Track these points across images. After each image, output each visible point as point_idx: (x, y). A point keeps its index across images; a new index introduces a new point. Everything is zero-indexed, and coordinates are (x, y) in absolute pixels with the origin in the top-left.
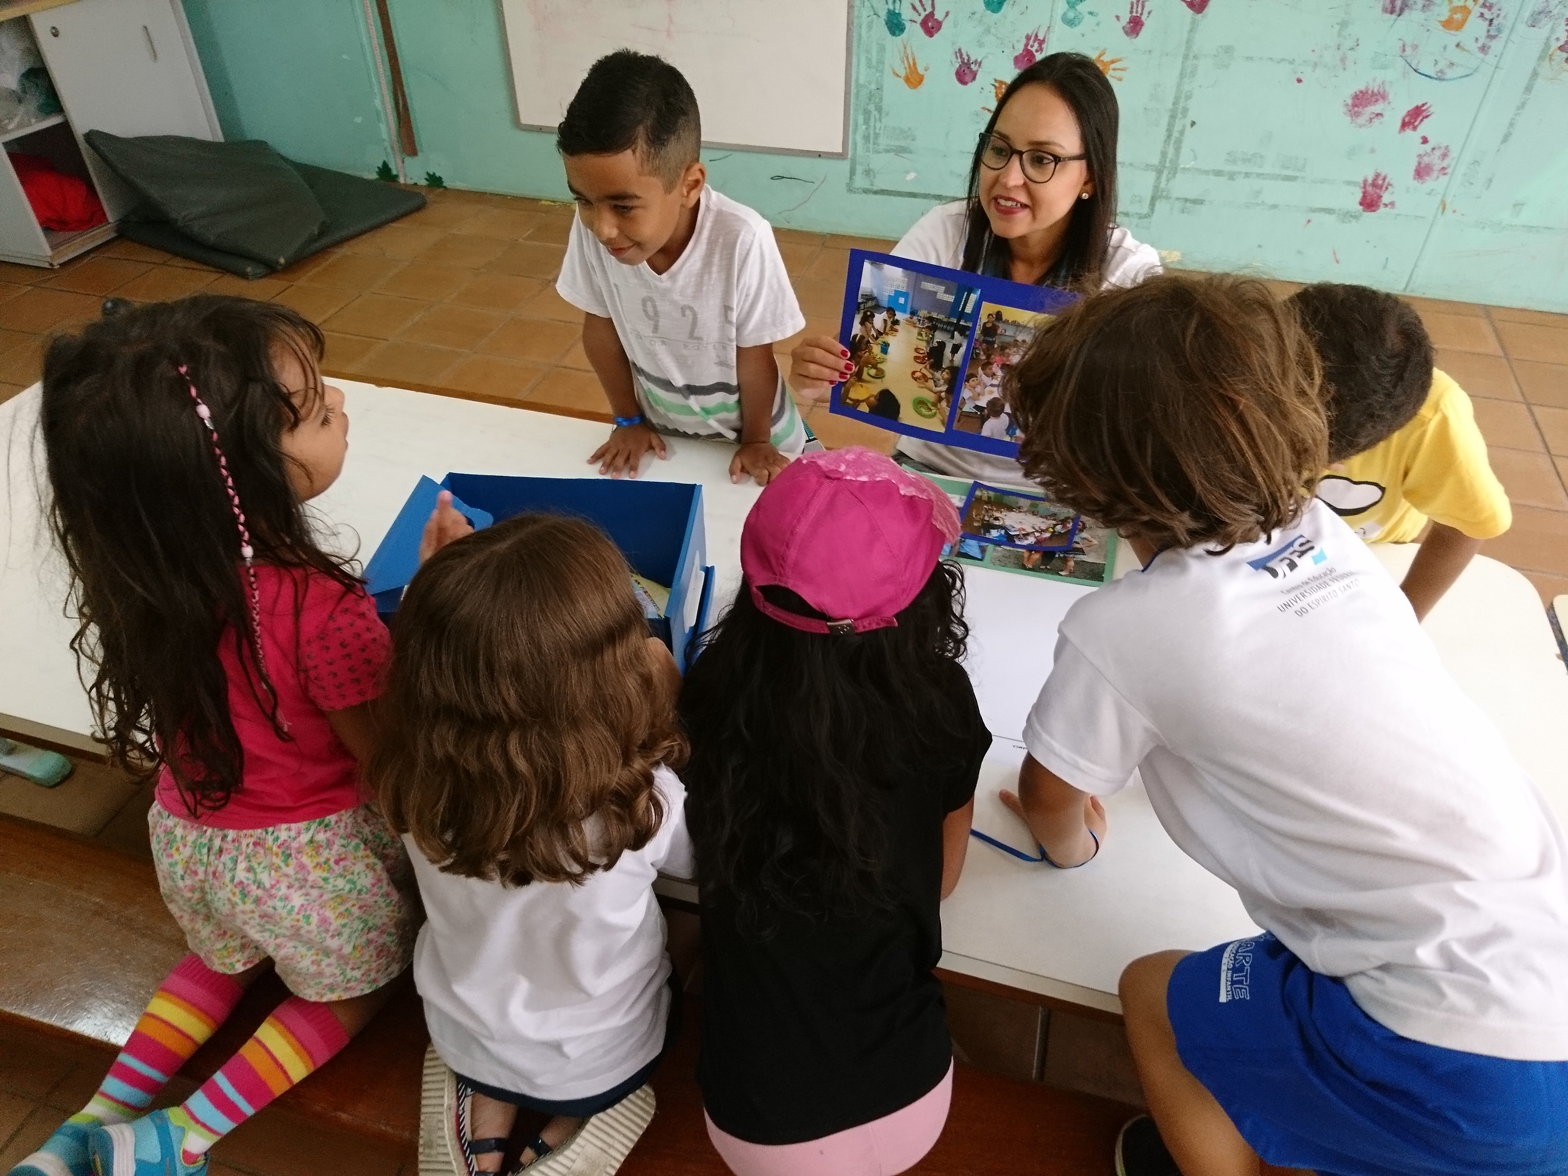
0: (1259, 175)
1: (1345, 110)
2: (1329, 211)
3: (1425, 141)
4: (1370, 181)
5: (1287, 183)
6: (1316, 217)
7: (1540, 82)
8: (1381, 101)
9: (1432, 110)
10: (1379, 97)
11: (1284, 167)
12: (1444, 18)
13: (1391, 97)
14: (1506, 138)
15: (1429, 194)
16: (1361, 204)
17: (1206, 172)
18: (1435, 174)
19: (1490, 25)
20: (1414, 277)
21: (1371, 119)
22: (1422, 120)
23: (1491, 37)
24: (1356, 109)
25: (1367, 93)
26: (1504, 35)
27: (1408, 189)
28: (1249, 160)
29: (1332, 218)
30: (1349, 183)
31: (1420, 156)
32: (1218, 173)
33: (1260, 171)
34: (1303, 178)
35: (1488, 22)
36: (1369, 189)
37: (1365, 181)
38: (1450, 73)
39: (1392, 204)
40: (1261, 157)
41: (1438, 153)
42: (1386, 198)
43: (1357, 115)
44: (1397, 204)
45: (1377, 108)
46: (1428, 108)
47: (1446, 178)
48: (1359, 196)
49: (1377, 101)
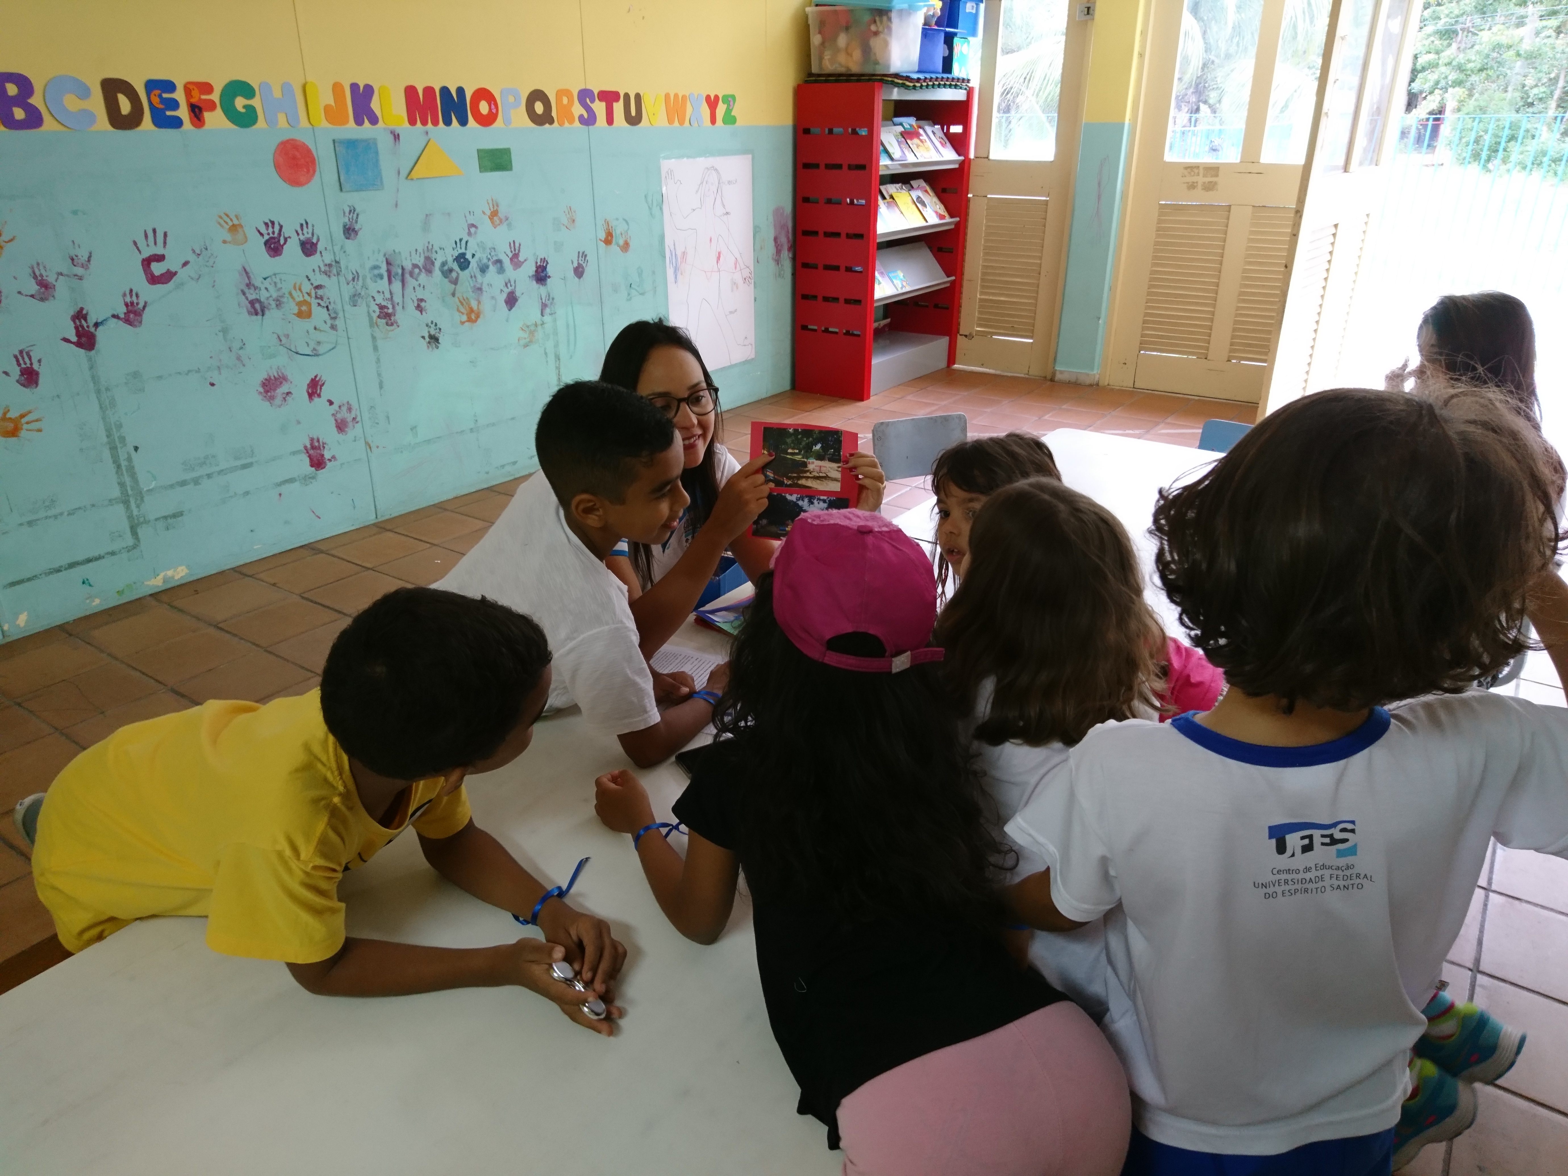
0: (220, 472)
1: (260, 397)
2: (291, 481)
3: (331, 403)
4: (309, 446)
5: (246, 471)
6: (284, 489)
7: (380, 343)
8: (284, 382)
9: (323, 378)
10: (281, 380)
11: (236, 458)
12: (296, 311)
13: (289, 377)
14: (381, 387)
15: (355, 441)
16: (312, 466)
17: (172, 486)
18: (351, 424)
19: (328, 310)
20: (378, 507)
21: (284, 398)
22: (321, 389)
23: (335, 318)
24: (269, 394)
25: (270, 378)
26: (341, 314)
27: (338, 442)
28: (204, 463)
29: (297, 485)
30: (294, 453)
31: (333, 415)
32: (183, 483)
33: (218, 469)
34: (256, 462)
35: (326, 309)
36: (311, 452)
37: (305, 447)
38: (321, 349)
39: (334, 457)
40: (213, 456)
41: (344, 409)
42: (327, 455)
43: (272, 398)
44: (337, 456)
45: (284, 388)
46: (320, 379)
47: (360, 424)
48: (307, 461)
49: (281, 383)
